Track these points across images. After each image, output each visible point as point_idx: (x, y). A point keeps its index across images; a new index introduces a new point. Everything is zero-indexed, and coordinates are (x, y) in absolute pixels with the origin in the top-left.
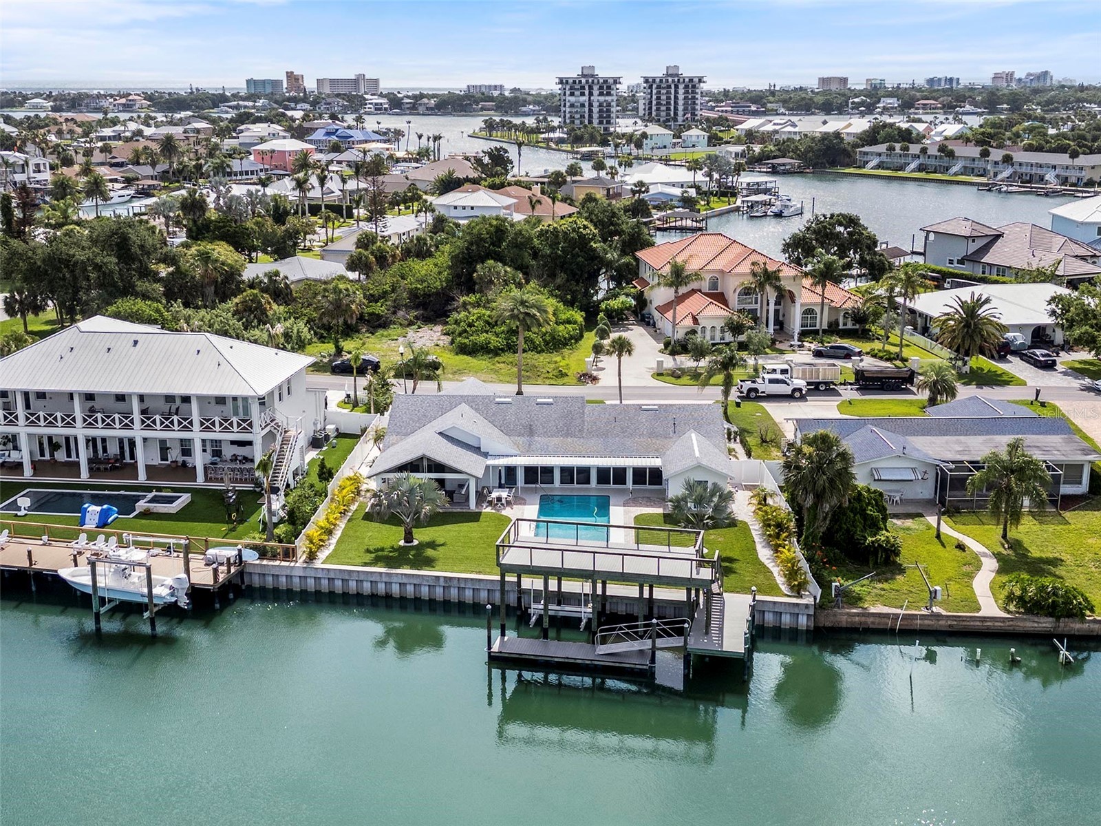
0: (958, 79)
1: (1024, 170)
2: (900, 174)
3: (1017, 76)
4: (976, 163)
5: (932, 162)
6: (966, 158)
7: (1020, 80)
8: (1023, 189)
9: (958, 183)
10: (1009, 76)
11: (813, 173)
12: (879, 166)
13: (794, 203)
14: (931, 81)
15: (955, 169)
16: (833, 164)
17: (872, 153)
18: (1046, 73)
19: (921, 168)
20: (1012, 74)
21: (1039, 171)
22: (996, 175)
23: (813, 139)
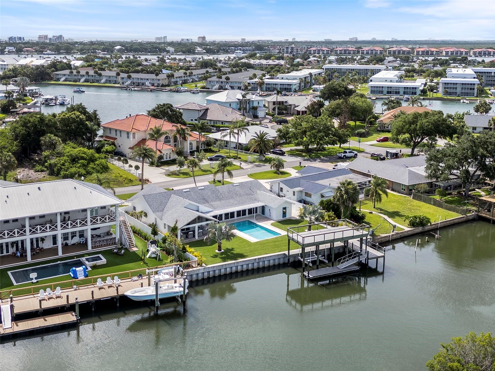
0: (23, 38)
1: (135, 81)
2: (78, 83)
3: (49, 37)
4: (111, 78)
5: (90, 78)
6: (106, 76)
7: (50, 39)
8: (139, 89)
9: (109, 87)
10: (46, 37)
11: (35, 84)
12: (65, 80)
13: (67, 99)
14: (10, 38)
15: (103, 81)
16: (43, 79)
17: (61, 75)
18: (61, 36)
19: (86, 81)
20: (47, 36)
21: (142, 81)
22: (123, 83)
23: (32, 68)
